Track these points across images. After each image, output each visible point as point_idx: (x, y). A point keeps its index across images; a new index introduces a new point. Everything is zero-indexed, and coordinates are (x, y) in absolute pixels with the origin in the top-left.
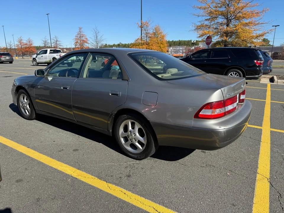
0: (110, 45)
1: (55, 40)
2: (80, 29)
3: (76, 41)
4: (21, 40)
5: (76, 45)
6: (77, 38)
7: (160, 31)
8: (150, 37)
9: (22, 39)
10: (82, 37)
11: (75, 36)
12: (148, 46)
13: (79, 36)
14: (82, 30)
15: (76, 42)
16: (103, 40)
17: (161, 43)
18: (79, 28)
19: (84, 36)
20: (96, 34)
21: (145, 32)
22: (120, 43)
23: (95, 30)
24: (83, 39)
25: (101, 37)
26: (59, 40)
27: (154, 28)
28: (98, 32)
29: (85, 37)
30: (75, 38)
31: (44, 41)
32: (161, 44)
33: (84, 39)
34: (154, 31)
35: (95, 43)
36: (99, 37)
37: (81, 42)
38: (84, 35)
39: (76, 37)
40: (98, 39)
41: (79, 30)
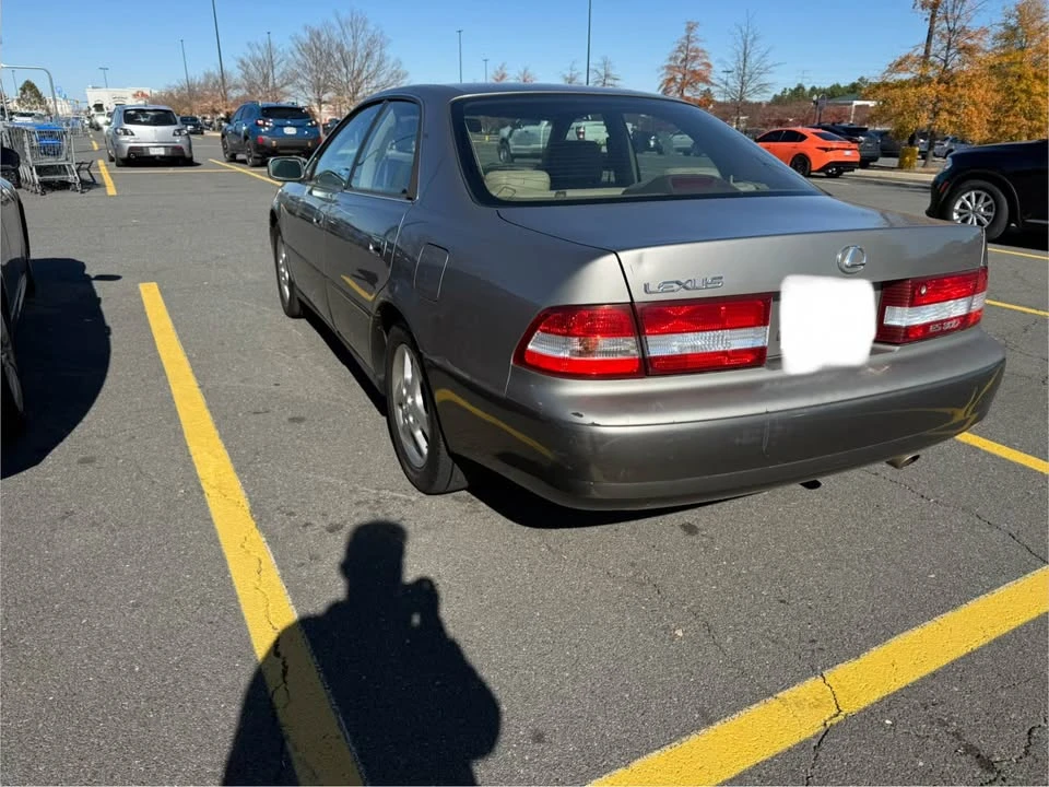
0: (817, 87)
1: (602, 71)
2: (690, 29)
3: (669, 77)
4: (503, 77)
5: (666, 91)
6: (672, 63)
7: (1045, 20)
8: (964, 48)
9: (506, 72)
10: (694, 58)
11: (668, 57)
12: (948, 90)
13: (683, 56)
14: (698, 32)
15: (670, 80)
16: (766, 69)
17: (1036, 75)
18: (685, 26)
19: (701, 54)
20: (745, 44)
21: (945, 25)
22: (861, 79)
23: (744, 28)
24: (697, 66)
25: (763, 56)
26: (613, 72)
27: (1013, 8)
28: (755, 39)
29: (705, 60)
30: (666, 64)
31: (566, 79)
32: (1038, 82)
33: (698, 68)
34: (1013, 22)
35: (734, 83)
36: (752, 60)
37: (687, 78)
38: (703, 51)
39: (671, 59)
40: (747, 64)
41: (685, 34)
